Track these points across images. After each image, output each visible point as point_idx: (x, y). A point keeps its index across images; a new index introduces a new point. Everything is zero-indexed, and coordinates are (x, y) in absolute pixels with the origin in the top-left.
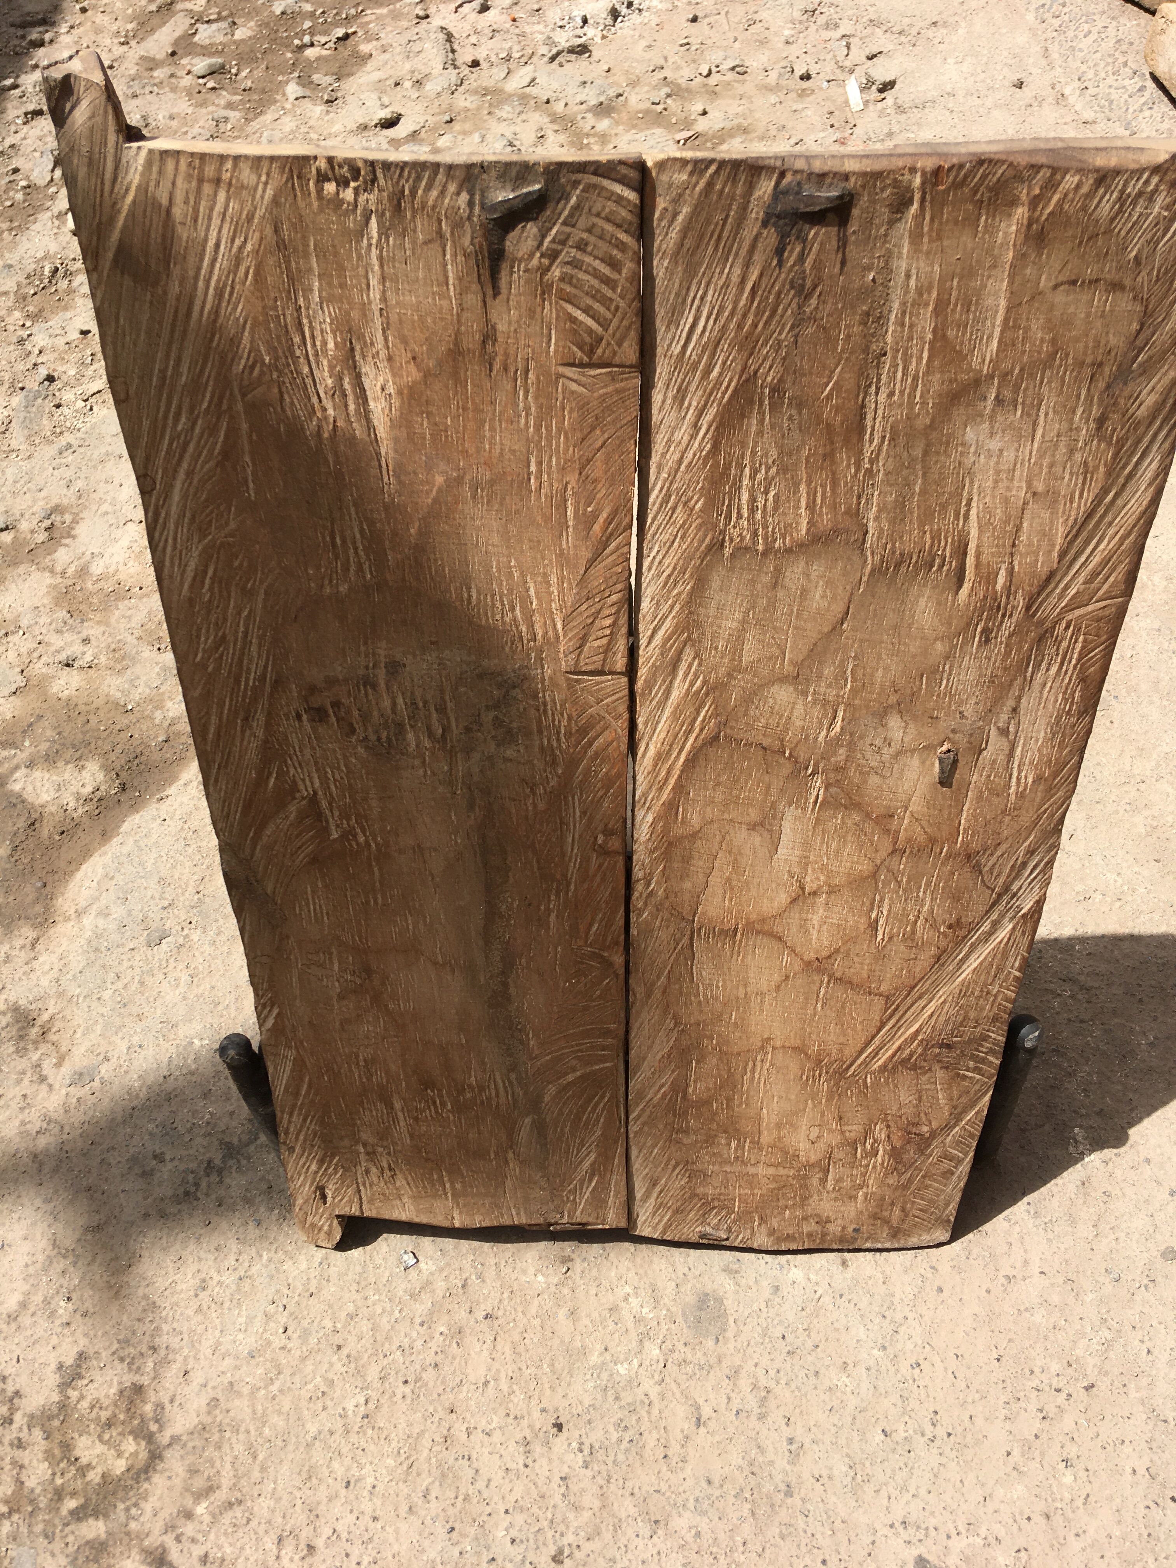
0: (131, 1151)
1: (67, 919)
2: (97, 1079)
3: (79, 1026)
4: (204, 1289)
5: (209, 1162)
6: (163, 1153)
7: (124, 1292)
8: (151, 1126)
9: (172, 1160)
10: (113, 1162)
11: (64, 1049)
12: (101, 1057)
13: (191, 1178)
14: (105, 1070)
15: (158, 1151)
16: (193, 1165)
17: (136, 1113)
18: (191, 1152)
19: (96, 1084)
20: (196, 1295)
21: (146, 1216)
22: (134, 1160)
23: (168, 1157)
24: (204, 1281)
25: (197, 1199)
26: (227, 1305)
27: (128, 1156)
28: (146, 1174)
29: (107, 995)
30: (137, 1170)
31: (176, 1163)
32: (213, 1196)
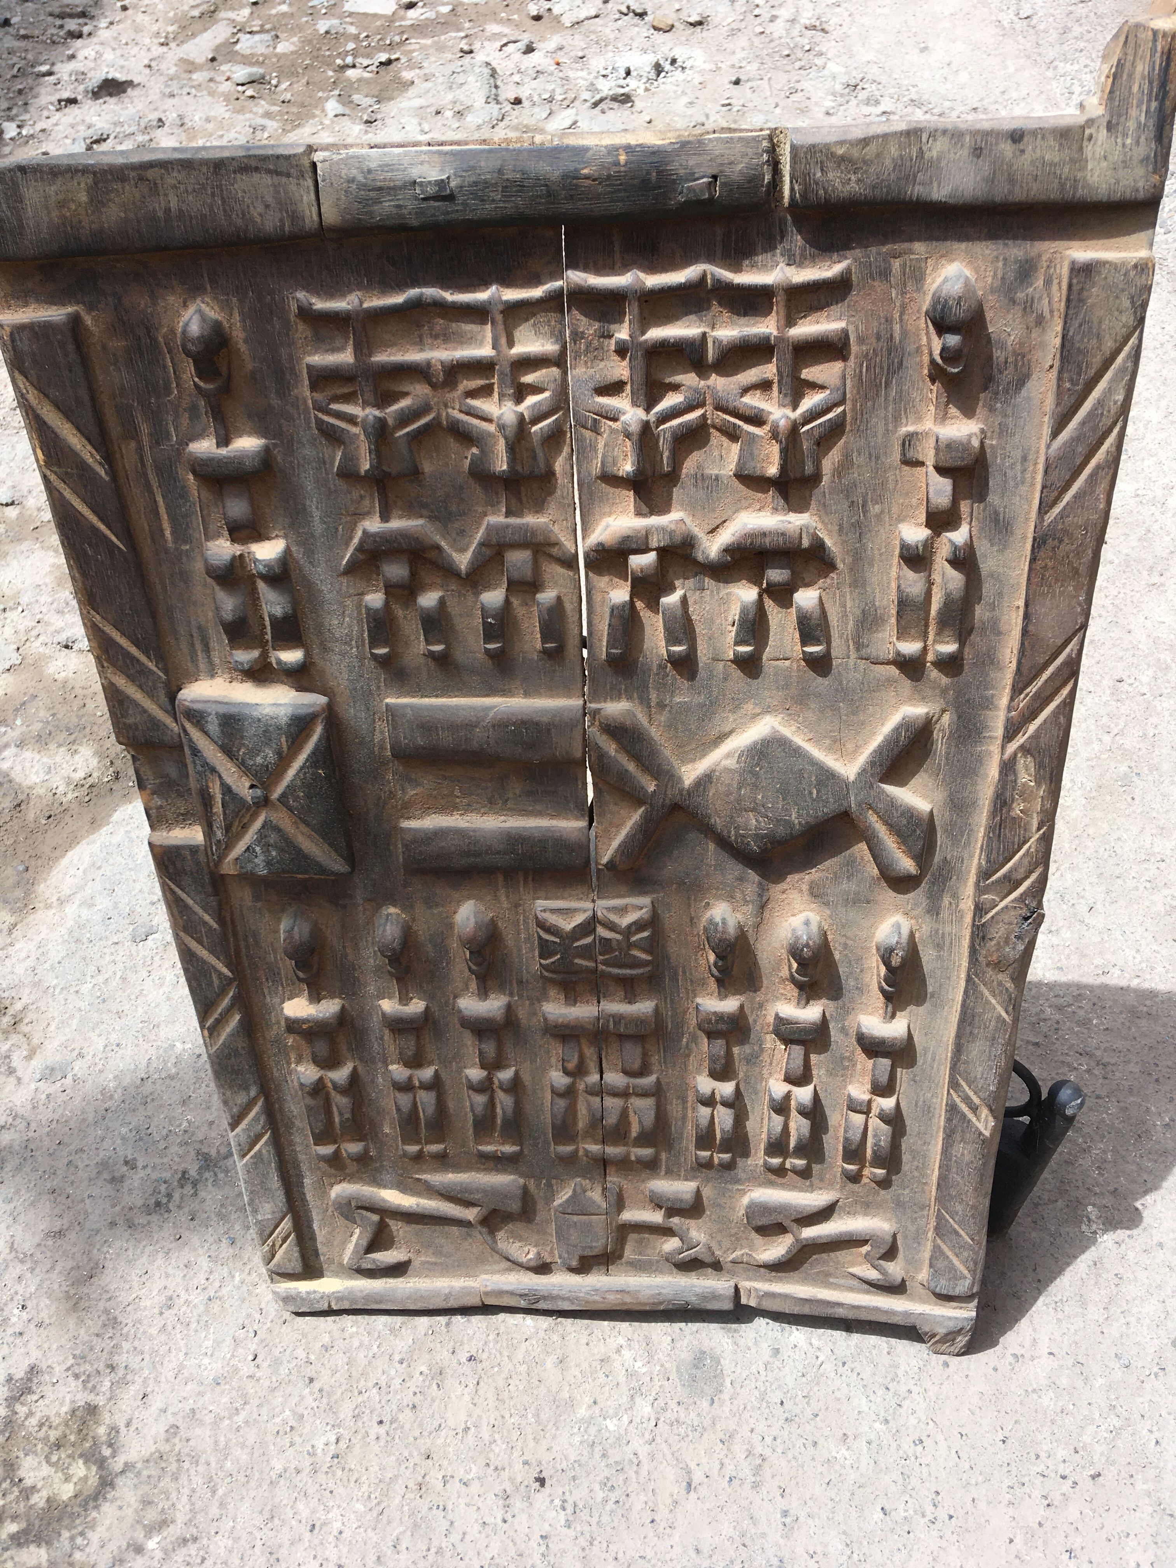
0: (102, 1154)
1: (48, 907)
2: (69, 1076)
3: (53, 1018)
4: (170, 1307)
5: (184, 1173)
6: (135, 1159)
7: (83, 1304)
8: (124, 1130)
9: (144, 1167)
10: (81, 1166)
11: (35, 1041)
12: (76, 1052)
13: (163, 1188)
14: (79, 1068)
15: (130, 1157)
16: (167, 1175)
17: (110, 1114)
18: (165, 1160)
19: (68, 1081)
20: (161, 1314)
21: (113, 1224)
22: (104, 1165)
23: (140, 1164)
24: (171, 1298)
25: (169, 1211)
26: (193, 1326)
27: (98, 1159)
28: (116, 1181)
29: (86, 988)
30: (106, 1176)
31: (149, 1170)
32: (186, 1210)
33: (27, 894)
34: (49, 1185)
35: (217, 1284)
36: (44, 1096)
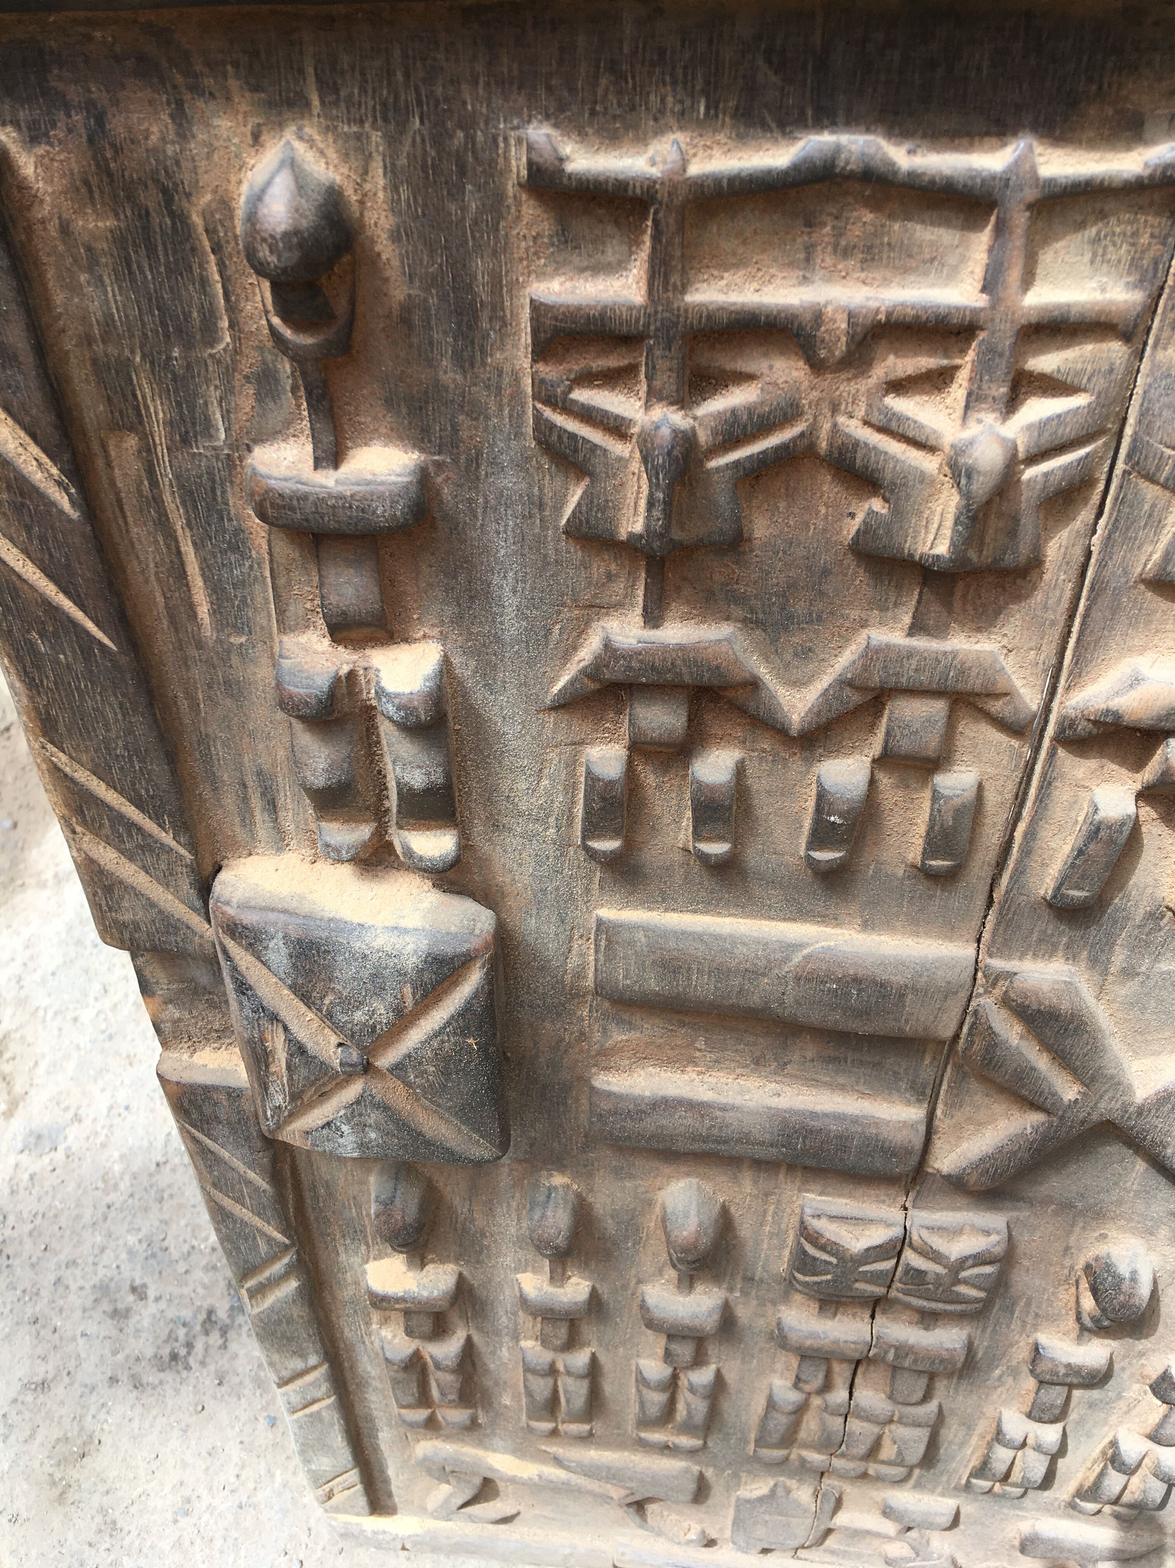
33: (14, 863)
34: (29, 1311)
35: (251, 1485)
36: (26, 1177)
